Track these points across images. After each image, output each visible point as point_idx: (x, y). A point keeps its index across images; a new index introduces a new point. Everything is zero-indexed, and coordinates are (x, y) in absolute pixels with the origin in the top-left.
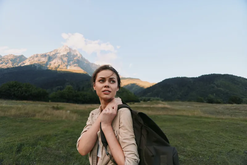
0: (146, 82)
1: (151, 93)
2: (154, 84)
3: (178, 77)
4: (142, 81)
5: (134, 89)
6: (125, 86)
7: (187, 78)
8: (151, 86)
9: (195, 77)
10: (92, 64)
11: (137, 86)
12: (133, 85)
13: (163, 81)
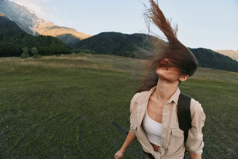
0: (83, 34)
1: (86, 45)
2: (91, 36)
3: (113, 32)
4: (77, 32)
5: (69, 39)
6: (58, 36)
7: (122, 34)
8: (87, 38)
9: (129, 34)
10: (13, 3)
11: (73, 37)
12: (68, 36)
13: (99, 34)
